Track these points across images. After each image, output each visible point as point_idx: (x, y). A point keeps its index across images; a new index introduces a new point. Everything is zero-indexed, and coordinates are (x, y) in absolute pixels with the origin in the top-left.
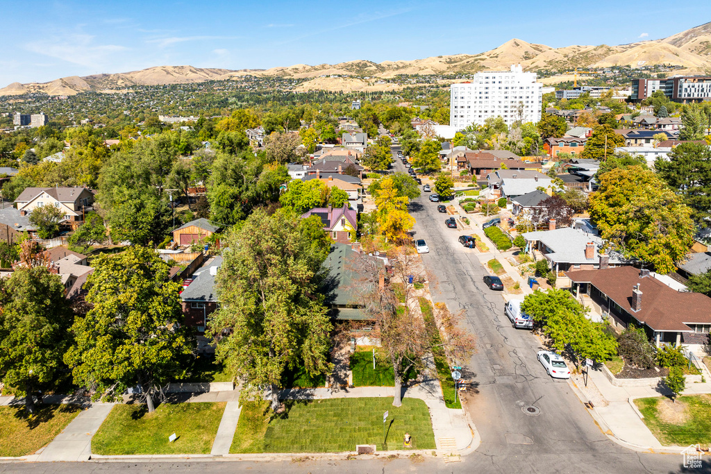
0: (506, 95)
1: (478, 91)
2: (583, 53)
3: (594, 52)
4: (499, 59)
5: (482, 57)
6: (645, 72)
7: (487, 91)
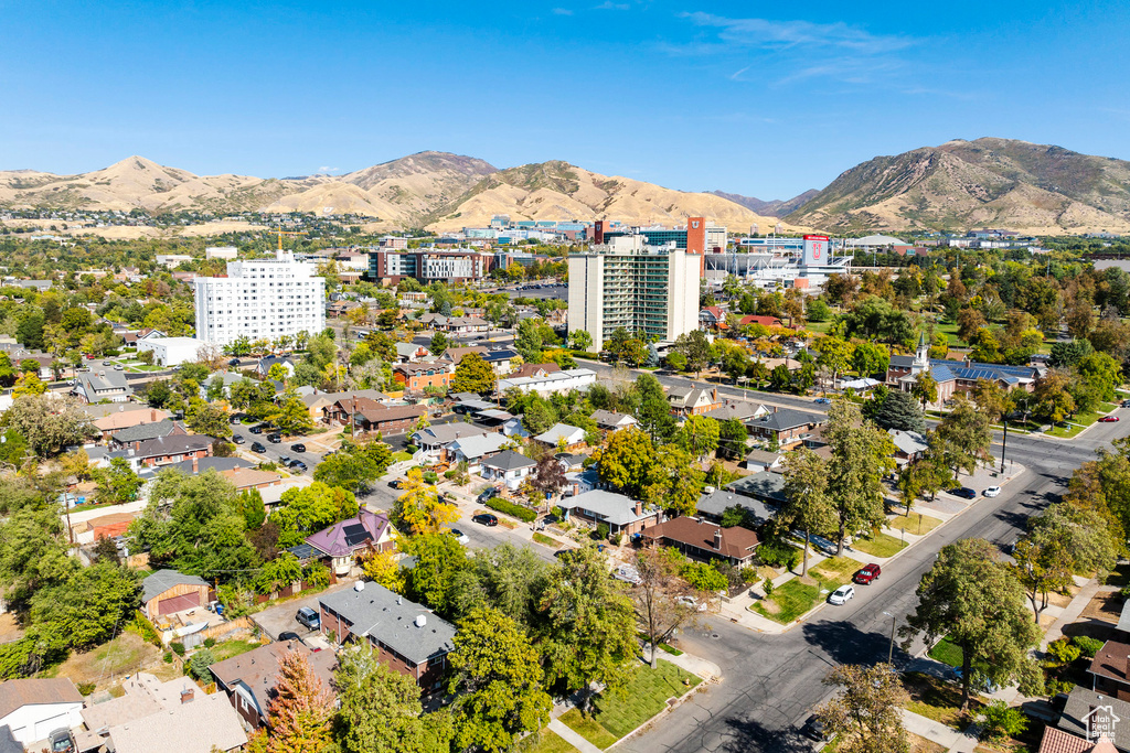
0: (280, 294)
1: (242, 288)
2: (246, 189)
3: (261, 188)
4: (112, 187)
5: (80, 181)
6: (335, 223)
7: (254, 288)
